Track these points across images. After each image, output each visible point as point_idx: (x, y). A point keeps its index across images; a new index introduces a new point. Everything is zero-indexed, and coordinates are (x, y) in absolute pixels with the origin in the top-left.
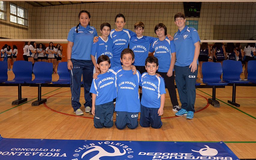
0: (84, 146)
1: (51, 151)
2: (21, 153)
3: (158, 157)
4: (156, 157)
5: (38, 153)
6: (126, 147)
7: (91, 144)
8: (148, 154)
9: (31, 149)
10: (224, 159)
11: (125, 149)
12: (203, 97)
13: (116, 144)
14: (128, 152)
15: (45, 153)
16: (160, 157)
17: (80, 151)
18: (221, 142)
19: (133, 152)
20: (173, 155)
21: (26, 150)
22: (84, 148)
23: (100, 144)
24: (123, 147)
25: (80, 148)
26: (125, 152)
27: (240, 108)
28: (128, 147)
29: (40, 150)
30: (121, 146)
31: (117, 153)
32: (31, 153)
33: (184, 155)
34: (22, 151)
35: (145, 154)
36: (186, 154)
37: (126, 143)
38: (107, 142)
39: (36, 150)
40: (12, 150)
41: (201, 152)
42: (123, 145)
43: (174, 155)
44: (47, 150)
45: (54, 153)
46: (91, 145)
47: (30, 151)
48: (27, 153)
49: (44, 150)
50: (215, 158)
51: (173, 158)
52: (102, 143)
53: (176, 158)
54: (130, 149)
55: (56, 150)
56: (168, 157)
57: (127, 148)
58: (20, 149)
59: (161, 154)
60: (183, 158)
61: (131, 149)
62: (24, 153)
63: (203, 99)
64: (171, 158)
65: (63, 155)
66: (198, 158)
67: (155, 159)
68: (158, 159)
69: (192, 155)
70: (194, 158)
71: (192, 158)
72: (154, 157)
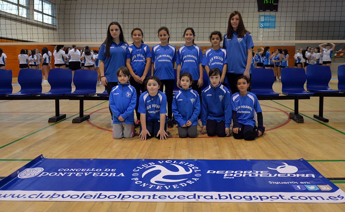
0: (143, 165)
1: (106, 170)
2: (71, 173)
3: (230, 175)
4: (227, 175)
5: (90, 173)
6: (191, 165)
7: (150, 163)
8: (218, 172)
9: (82, 170)
10: (305, 176)
11: (191, 168)
12: (282, 111)
13: (180, 163)
14: (195, 171)
15: (99, 173)
16: (232, 175)
17: (139, 170)
18: (302, 159)
19: (200, 170)
20: (246, 173)
21: (76, 170)
22: (143, 168)
23: (161, 163)
24: (188, 166)
25: (138, 167)
26: (191, 171)
27: (328, 124)
28: (193, 165)
29: (92, 170)
30: (185, 164)
31: (182, 171)
32: (82, 173)
33: (259, 173)
34: (72, 172)
35: (214, 172)
36: (262, 172)
37: (191, 161)
38: (168, 161)
39: (87, 170)
40: (59, 170)
41: (278, 169)
42: (188, 163)
43: (248, 173)
44: (101, 170)
45: (109, 173)
46: (151, 164)
47: (81, 171)
48: (78, 174)
49: (97, 170)
50: (295, 175)
51: (247, 176)
52: (163, 162)
53: (250, 175)
54: (196, 167)
55: (111, 170)
56: (241, 175)
57: (193, 167)
58: (69, 170)
59: (233, 172)
60: (259, 175)
61: (198, 168)
62: (75, 173)
63: (283, 114)
65: (120, 175)
66: (275, 175)
67: (227, 177)
68: (230, 177)
69: (268, 172)
70: (270, 175)
71: (268, 175)
72: (225, 175)
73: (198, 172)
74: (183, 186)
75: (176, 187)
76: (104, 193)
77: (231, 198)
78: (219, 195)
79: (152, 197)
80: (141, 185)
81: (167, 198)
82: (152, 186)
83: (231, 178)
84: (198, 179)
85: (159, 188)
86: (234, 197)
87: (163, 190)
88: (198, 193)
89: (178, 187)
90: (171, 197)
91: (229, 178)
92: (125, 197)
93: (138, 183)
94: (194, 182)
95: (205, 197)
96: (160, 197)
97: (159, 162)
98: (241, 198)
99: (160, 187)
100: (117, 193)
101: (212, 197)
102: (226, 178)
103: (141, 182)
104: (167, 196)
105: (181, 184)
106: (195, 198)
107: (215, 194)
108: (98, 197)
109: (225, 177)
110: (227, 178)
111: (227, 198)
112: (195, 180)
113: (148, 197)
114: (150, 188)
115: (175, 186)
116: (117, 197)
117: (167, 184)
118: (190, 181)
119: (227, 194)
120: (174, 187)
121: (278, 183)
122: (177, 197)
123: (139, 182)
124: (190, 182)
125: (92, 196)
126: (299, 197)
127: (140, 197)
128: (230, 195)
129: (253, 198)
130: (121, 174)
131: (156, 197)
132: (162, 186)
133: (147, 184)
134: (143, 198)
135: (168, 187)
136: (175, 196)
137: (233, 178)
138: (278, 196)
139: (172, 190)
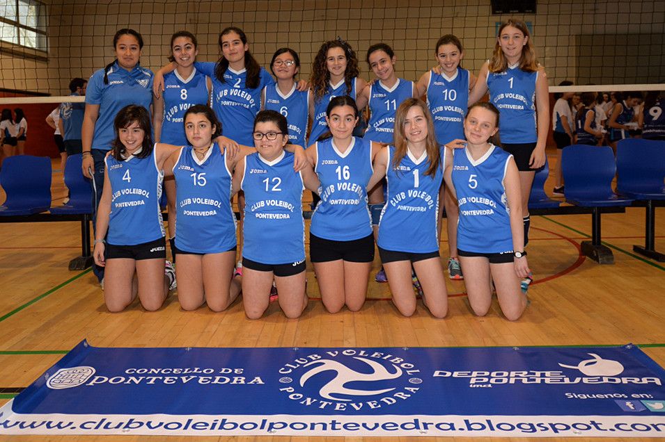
0: (297, 361)
1: (223, 372)
3: (482, 380)
4: (477, 380)
6: (398, 360)
7: (311, 357)
8: (456, 374)
11: (398, 365)
13: (373, 356)
14: (408, 372)
15: (210, 378)
16: (486, 380)
17: (290, 371)
19: (418, 371)
20: (516, 376)
22: (298, 366)
23: (334, 355)
24: (392, 361)
25: (287, 365)
29: (195, 371)
31: (380, 373)
32: (176, 378)
33: (543, 375)
34: (154, 374)
35: (448, 374)
36: (548, 373)
38: (349, 351)
39: (185, 372)
42: (390, 356)
43: (518, 376)
44: (212, 370)
45: (231, 377)
46: (314, 359)
48: (168, 378)
49: (205, 372)
51: (518, 382)
52: (337, 352)
53: (525, 381)
54: (409, 365)
55: (234, 371)
56: (505, 381)
57: (402, 363)
59: (487, 373)
61: (413, 366)
64: (512, 381)
65: (254, 380)
66: (577, 380)
67: (476, 383)
68: (483, 384)
69: (561, 374)
70: (567, 381)
71: (563, 380)
72: (473, 381)
73: (415, 375)
74: (389, 403)
75: (375, 406)
76: (231, 418)
77: (492, 429)
78: (467, 422)
79: (329, 427)
80: (303, 403)
81: (361, 427)
82: (325, 403)
83: (484, 386)
84: (417, 389)
85: (341, 408)
86: (498, 426)
87: (350, 411)
88: (423, 418)
89: (379, 406)
90: (367, 426)
91: (481, 386)
92: (274, 426)
93: (294, 397)
94: (409, 396)
95: (438, 426)
96: (345, 426)
97: (330, 353)
98: (513, 428)
99: (342, 406)
100: (258, 419)
101: (452, 427)
102: (474, 386)
103: (301, 396)
104: (361, 425)
105: (384, 400)
106: (417, 427)
107: (458, 420)
108: (221, 427)
109: (473, 384)
110: (478, 386)
111: (484, 427)
112: (412, 391)
113: (322, 425)
114: (322, 407)
115: (372, 403)
116: (259, 426)
117: (357, 399)
118: (402, 394)
119: (482, 419)
120: (372, 405)
121: (586, 398)
122: (380, 425)
123: (298, 395)
124: (402, 396)
125: (207, 425)
126: (633, 426)
127: (305, 426)
128: (489, 422)
129: (537, 427)
130: (257, 378)
131: (337, 426)
132: (345, 405)
133: (315, 400)
134: (312, 428)
135: (359, 406)
136: (377, 425)
137: (490, 386)
138: (589, 423)
139: (366, 411)
